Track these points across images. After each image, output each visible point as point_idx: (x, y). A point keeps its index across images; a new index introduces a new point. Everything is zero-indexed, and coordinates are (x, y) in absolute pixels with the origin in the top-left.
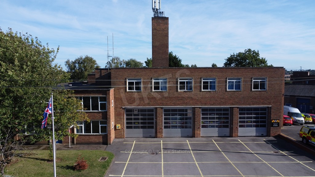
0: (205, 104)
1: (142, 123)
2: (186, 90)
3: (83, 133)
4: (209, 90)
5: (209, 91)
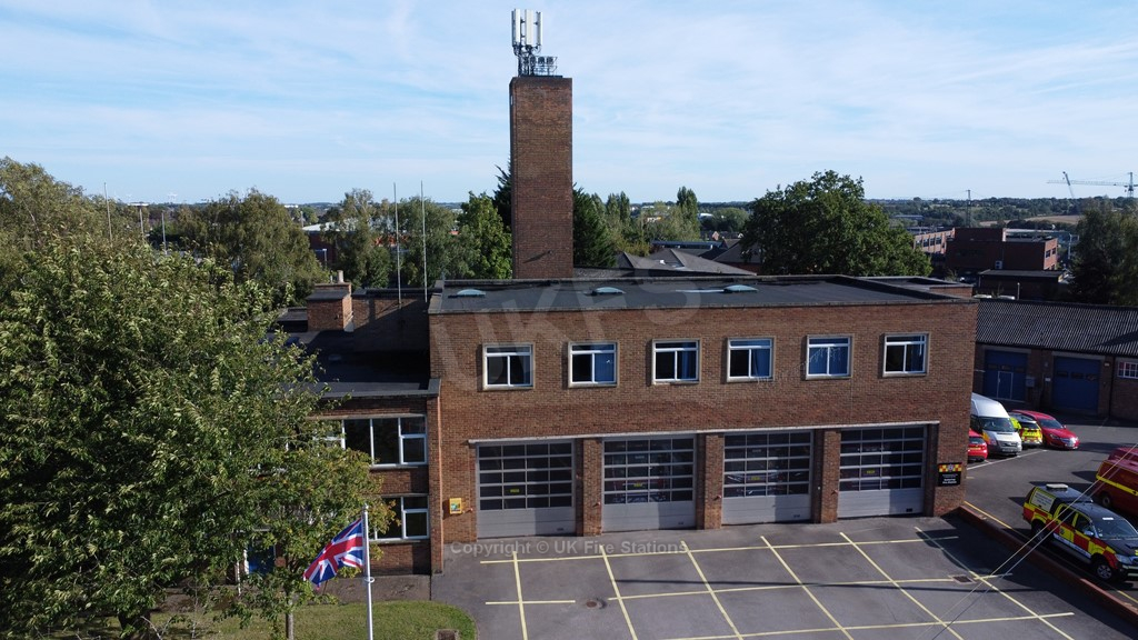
0: (738, 423)
1: (532, 489)
2: (676, 379)
4: (750, 377)
5: (751, 382)
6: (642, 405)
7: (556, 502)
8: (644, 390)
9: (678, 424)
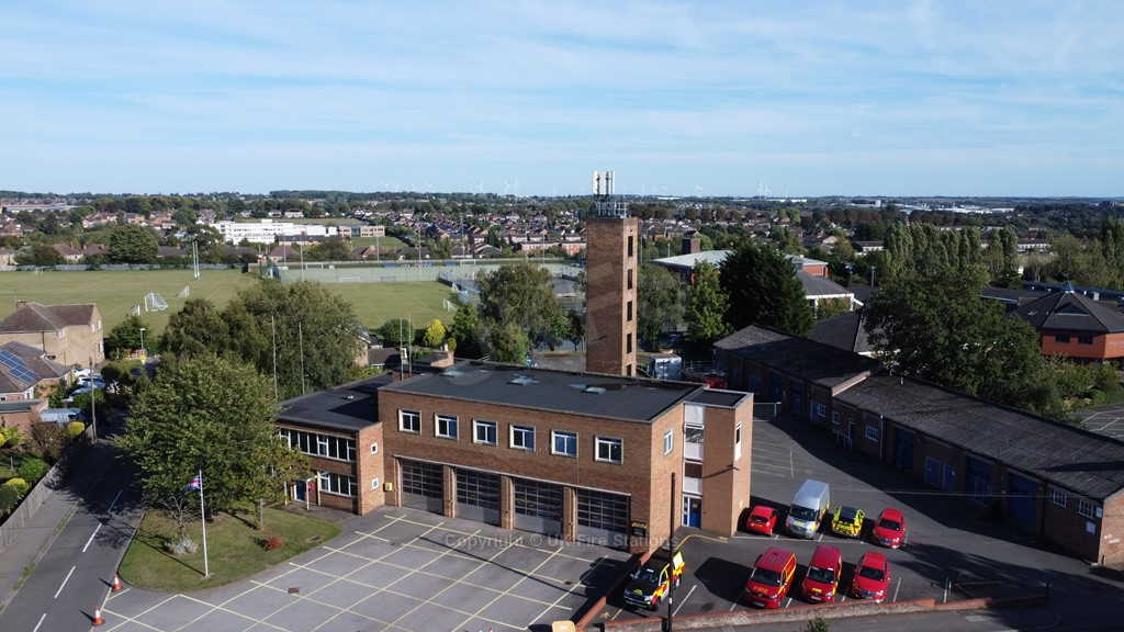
0: (517, 472)
1: (425, 486)
2: (486, 441)
3: (329, 491)
4: (524, 447)
5: (524, 450)
6: (469, 452)
7: (435, 496)
8: (470, 444)
9: (487, 466)
